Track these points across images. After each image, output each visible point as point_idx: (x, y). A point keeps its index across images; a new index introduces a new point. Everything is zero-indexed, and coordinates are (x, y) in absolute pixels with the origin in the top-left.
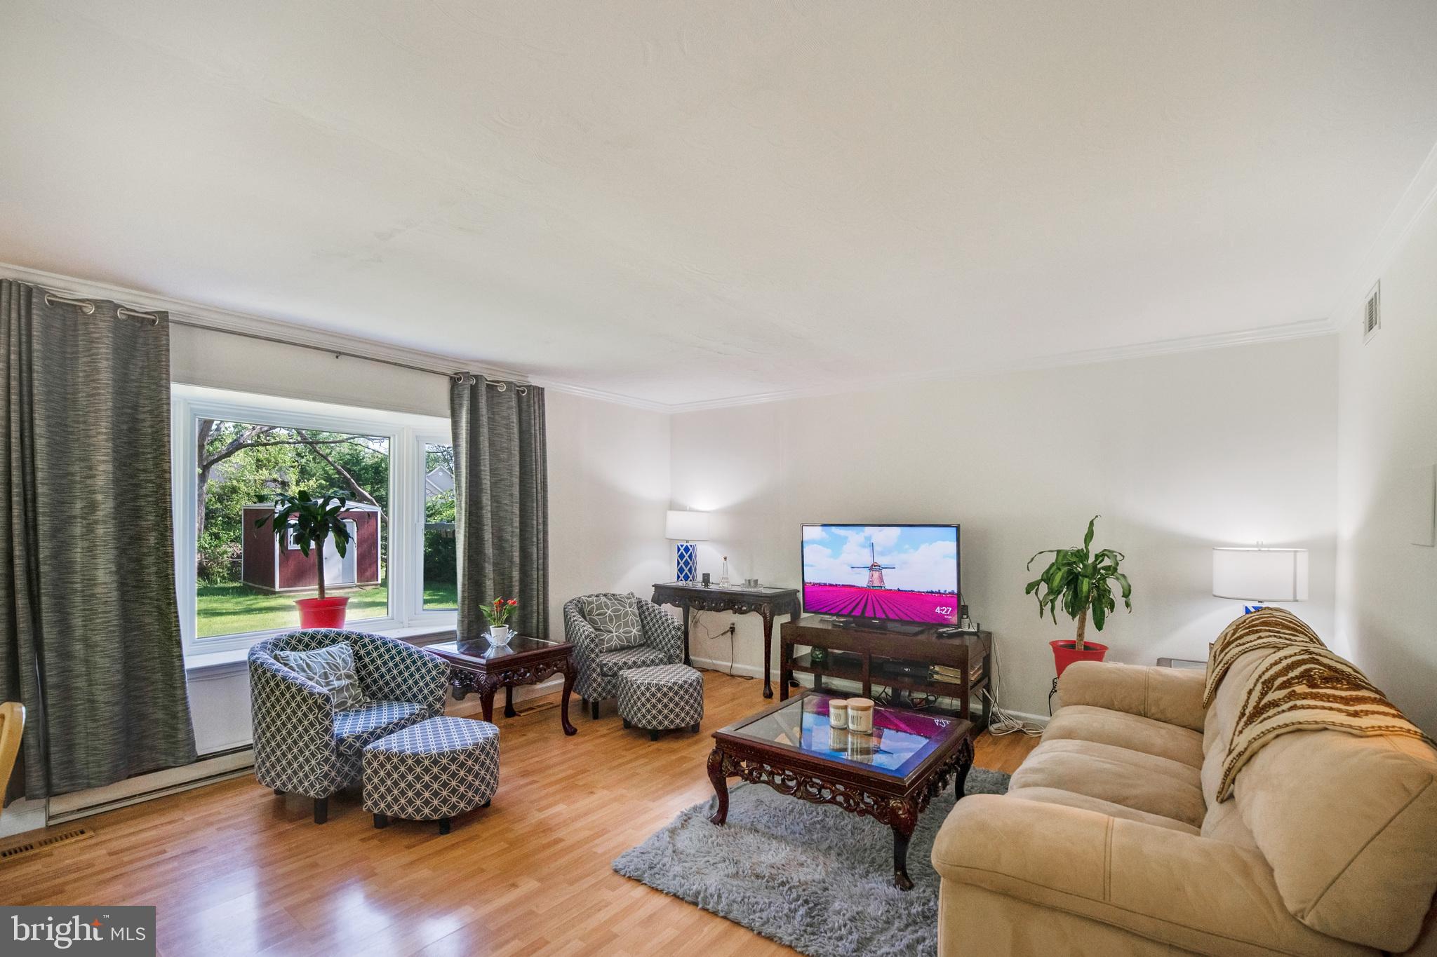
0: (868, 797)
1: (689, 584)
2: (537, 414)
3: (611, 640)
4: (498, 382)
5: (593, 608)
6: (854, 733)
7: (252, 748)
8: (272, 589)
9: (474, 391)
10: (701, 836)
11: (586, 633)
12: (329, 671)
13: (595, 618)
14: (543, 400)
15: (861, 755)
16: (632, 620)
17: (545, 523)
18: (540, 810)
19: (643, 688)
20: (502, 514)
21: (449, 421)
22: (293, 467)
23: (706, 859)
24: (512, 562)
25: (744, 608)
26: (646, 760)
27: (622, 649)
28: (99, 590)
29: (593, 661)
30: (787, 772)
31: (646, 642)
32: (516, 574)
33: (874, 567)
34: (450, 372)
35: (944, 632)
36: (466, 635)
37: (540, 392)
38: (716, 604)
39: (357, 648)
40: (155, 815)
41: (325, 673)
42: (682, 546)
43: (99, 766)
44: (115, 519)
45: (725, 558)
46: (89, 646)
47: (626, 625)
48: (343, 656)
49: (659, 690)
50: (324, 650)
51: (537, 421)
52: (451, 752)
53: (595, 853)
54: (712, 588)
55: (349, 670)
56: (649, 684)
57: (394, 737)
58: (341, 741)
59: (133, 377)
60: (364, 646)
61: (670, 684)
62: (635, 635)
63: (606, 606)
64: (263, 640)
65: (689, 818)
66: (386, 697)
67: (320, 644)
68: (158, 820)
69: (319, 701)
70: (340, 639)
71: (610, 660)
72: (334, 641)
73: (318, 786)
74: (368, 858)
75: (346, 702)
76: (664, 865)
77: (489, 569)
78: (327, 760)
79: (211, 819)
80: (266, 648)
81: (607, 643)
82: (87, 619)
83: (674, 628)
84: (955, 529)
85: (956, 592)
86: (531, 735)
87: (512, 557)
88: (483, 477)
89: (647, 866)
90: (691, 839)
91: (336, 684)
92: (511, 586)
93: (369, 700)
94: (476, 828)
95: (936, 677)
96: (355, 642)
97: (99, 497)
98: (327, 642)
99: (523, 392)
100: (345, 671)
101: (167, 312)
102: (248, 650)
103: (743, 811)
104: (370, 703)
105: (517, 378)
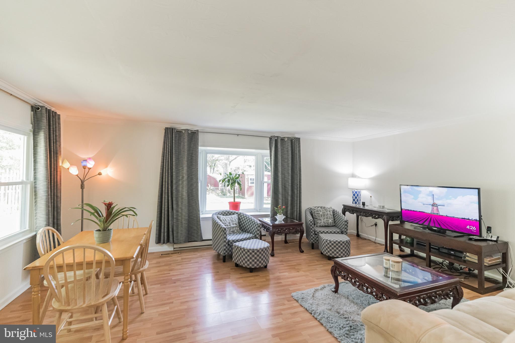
0: (384, 296)
1: (357, 206)
2: (297, 147)
3: (321, 223)
4: (285, 137)
5: (315, 211)
6: (392, 271)
7: (212, 240)
8: (244, 197)
9: (276, 141)
10: (326, 294)
11: (309, 219)
12: (231, 222)
13: (316, 215)
14: (300, 142)
15: (395, 280)
16: (329, 217)
17: (300, 182)
18: (280, 273)
19: (325, 241)
20: (286, 179)
21: (269, 151)
22: (253, 161)
23: (323, 301)
24: (288, 194)
25: (376, 217)
26: (323, 266)
27: (326, 226)
28: (184, 197)
29: (311, 229)
30: (357, 279)
31: (335, 225)
32: (290, 198)
33: (434, 205)
34: (270, 136)
35: (473, 238)
36: (272, 216)
37: (299, 139)
38: (366, 214)
39: (239, 216)
40: (193, 252)
41: (230, 222)
42: (354, 191)
43: (183, 238)
44: (187, 180)
45: (371, 197)
46: (182, 210)
47: (327, 218)
48: (235, 218)
49: (330, 242)
50: (230, 216)
51: (297, 149)
52: (253, 249)
53: (289, 289)
54: (366, 208)
55: (236, 222)
56: (327, 240)
57: (241, 242)
58: (229, 241)
59: (192, 146)
60: (241, 216)
61: (334, 241)
62: (330, 222)
63: (320, 211)
64: (216, 212)
65: (325, 288)
66: (245, 231)
67: (230, 214)
68: (192, 253)
69: (223, 229)
70: (235, 214)
71: (318, 229)
72: (234, 214)
73: (223, 252)
74: (230, 274)
75: (235, 231)
76: (307, 299)
77: (280, 196)
78: (225, 245)
79: (203, 256)
80: (216, 214)
81: (320, 224)
82: (182, 203)
83: (344, 221)
84: (477, 190)
85: (478, 220)
86: (289, 250)
87: (288, 193)
88: (279, 167)
89: (301, 298)
90: (321, 294)
91: (232, 226)
92: (288, 202)
93: (241, 231)
94: (260, 274)
95: (467, 258)
96: (239, 215)
97: (184, 175)
98: (232, 214)
99: (293, 140)
100: (235, 222)
101: (198, 130)
102: (212, 214)
103: (347, 290)
104: (241, 232)
105: (291, 135)
